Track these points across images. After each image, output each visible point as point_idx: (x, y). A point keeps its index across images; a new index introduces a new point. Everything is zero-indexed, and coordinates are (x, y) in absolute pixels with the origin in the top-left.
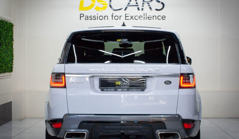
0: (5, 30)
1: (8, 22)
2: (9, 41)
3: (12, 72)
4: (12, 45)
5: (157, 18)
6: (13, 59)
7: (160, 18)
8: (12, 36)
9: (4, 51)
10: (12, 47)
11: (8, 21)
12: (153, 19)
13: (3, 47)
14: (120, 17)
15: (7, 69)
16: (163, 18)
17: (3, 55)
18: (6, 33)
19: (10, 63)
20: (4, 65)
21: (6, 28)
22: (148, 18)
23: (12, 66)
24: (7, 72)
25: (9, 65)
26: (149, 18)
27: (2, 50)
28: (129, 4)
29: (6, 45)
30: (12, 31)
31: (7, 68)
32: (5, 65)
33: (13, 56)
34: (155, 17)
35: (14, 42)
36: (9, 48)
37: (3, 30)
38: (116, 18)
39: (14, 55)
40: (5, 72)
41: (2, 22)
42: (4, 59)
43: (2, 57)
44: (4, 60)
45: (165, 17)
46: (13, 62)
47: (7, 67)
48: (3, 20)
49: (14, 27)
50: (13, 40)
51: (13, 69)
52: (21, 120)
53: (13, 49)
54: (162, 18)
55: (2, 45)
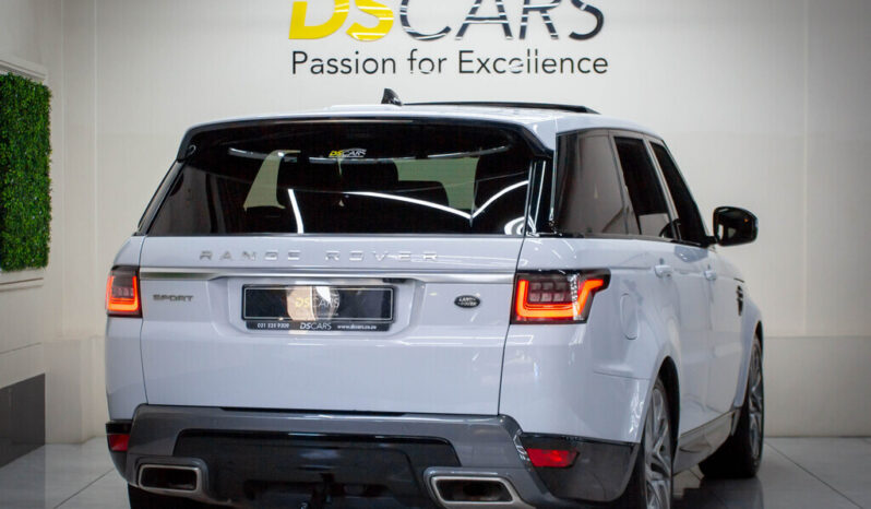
0: (21, 111)
1: (33, 81)
2: (36, 152)
3: (47, 268)
4: (46, 167)
5: (577, 66)
6: (50, 217)
7: (586, 66)
8: (45, 135)
9: (21, 189)
10: (46, 175)
11: (32, 77)
12: (562, 71)
13: (16, 175)
14: (440, 61)
15: (30, 257)
16: (600, 65)
17: (18, 203)
18: (25, 121)
19: (40, 232)
20: (18, 240)
21: (24, 104)
22: (544, 65)
23: (45, 245)
24: (30, 265)
25: (36, 242)
26: (547, 68)
27: (14, 185)
28: (474, 10)
29: (27, 169)
30: (46, 115)
31: (29, 250)
32: (24, 239)
33: (48, 208)
34: (567, 64)
35: (51, 157)
36: (37, 176)
37: (17, 111)
38: (426, 66)
39: (53, 204)
40: (22, 266)
41: (13, 83)
42: (18, 219)
43: (13, 210)
44: (20, 221)
45: (606, 65)
46: (48, 230)
47: (31, 247)
48: (14, 74)
49: (52, 102)
50: (49, 151)
51: (51, 256)
52: (79, 443)
53: (48, 183)
54: (595, 65)
55: (14, 167)
